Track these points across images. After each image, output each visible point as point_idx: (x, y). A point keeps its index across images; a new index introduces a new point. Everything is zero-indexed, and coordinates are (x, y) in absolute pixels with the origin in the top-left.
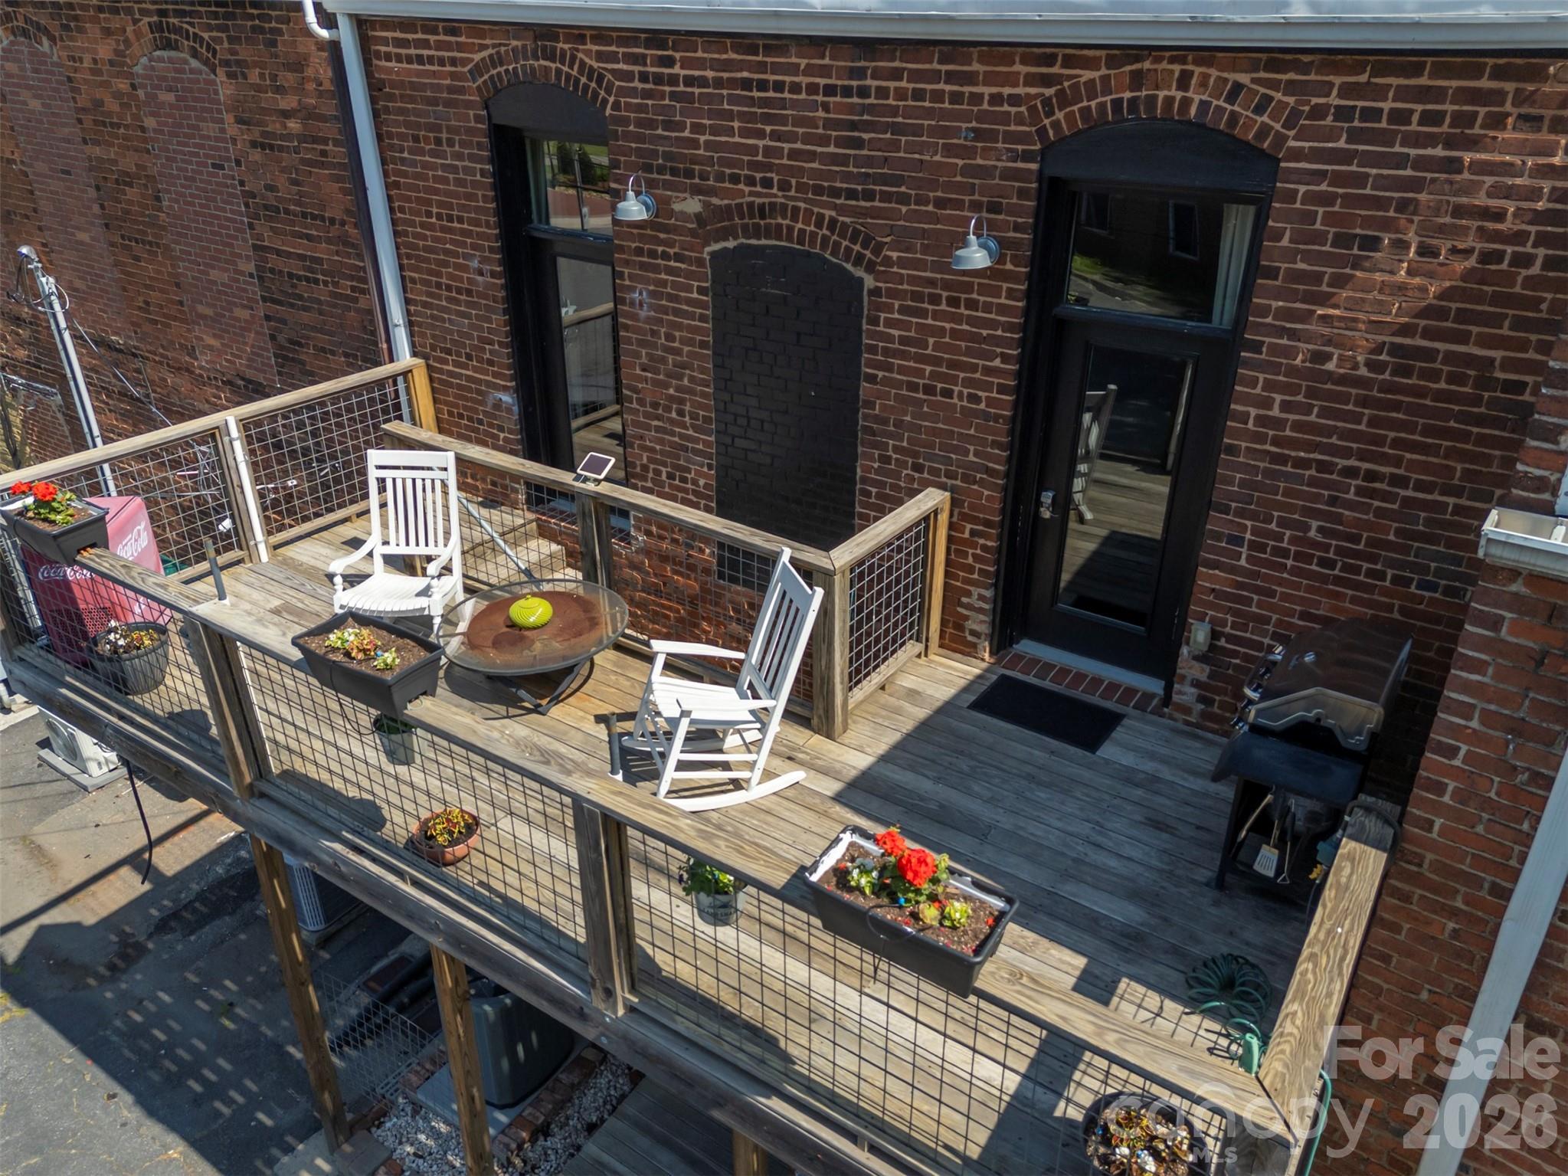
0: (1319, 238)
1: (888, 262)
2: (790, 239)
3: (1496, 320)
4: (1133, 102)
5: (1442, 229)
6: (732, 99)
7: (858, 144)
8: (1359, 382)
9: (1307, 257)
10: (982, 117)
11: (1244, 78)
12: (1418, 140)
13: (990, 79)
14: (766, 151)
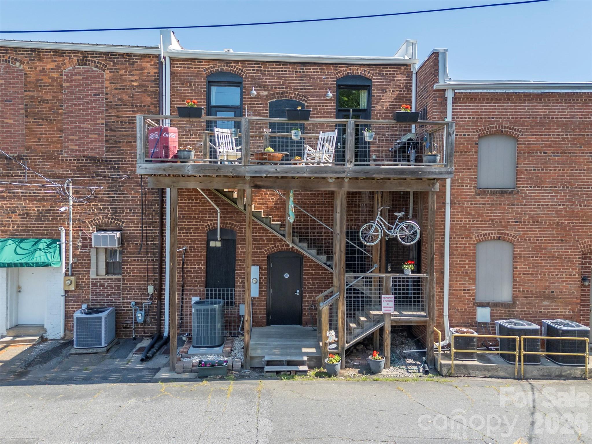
0: (379, 90)
1: (310, 100)
2: (288, 97)
3: (403, 99)
4: (350, 73)
5: (394, 88)
6: (275, 74)
7: (303, 80)
8: (388, 110)
9: (379, 93)
10: (326, 75)
11: (366, 69)
12: (389, 77)
13: (327, 69)
14: (283, 82)
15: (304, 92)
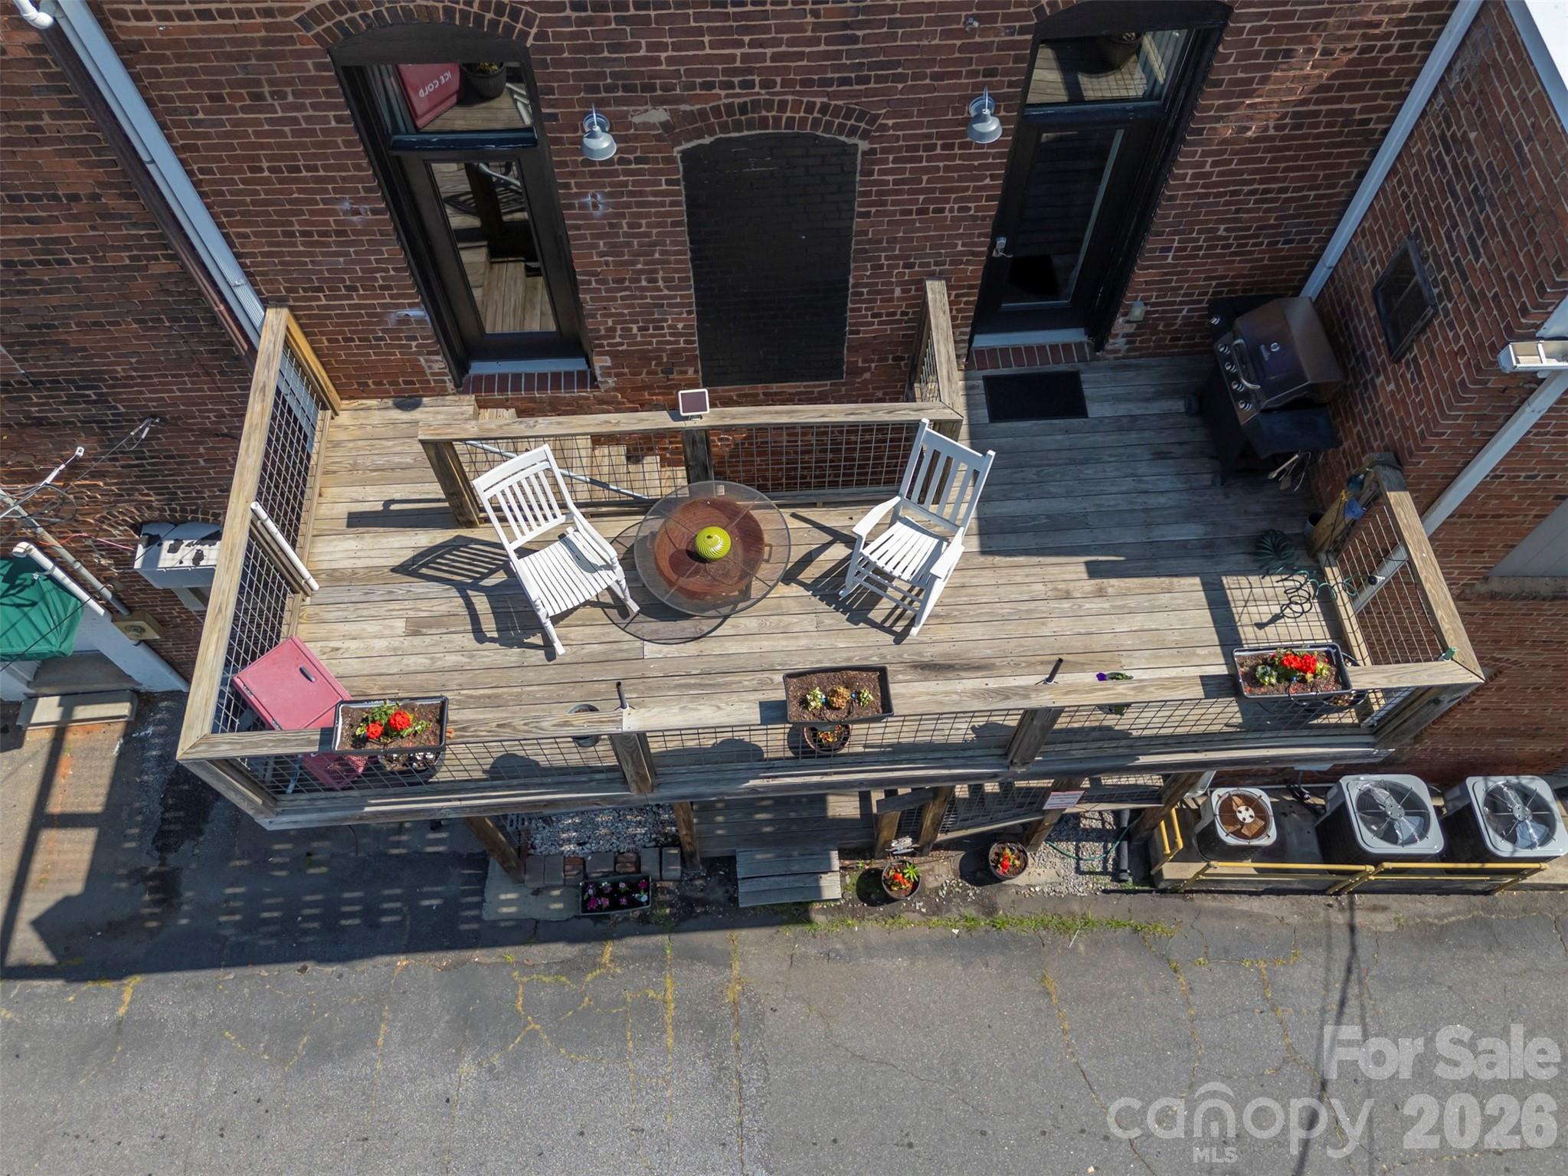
0: (1255, 55)
1: (884, 127)
2: (777, 126)
3: (1361, 86)
5: (1340, 38)
6: (700, 17)
7: (854, 39)
8: (1267, 139)
9: (1245, 69)
14: (745, 58)
15: (858, 94)
